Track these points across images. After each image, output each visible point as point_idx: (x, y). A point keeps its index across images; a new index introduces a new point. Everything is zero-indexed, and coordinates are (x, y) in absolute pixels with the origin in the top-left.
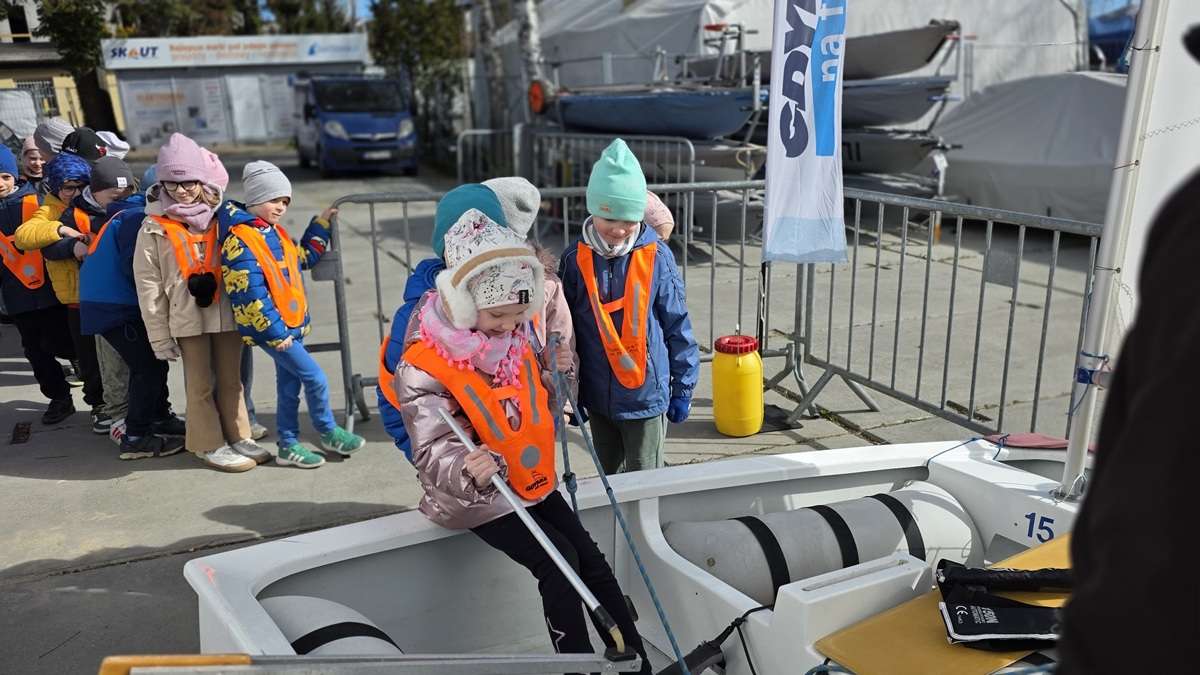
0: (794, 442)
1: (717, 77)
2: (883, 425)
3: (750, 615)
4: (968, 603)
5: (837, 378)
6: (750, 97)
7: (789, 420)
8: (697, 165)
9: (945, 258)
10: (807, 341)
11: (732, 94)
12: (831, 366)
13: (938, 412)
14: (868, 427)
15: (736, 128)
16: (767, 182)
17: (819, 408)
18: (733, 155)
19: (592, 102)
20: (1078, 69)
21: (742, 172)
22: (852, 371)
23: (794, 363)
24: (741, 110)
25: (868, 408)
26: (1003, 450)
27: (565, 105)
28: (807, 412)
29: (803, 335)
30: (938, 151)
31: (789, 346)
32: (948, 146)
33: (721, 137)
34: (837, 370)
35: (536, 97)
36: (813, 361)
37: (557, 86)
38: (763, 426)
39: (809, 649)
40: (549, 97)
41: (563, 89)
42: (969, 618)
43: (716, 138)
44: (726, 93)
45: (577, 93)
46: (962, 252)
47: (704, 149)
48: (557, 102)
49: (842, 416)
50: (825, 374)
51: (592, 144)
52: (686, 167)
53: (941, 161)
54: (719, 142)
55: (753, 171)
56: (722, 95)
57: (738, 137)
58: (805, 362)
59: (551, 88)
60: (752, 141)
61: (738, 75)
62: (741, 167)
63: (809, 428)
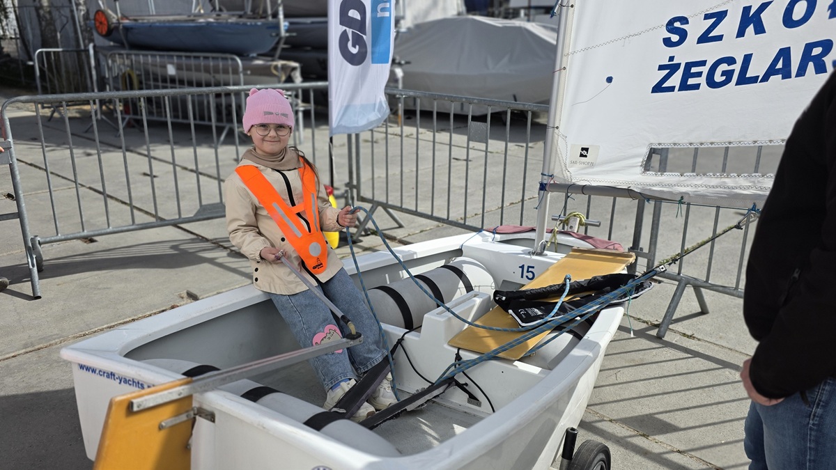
0: (360, 250)
1: (249, 12)
2: (409, 235)
3: (406, 335)
4: (524, 307)
5: (380, 209)
6: (277, 27)
7: (355, 238)
8: (245, 74)
9: (409, 134)
10: (358, 187)
11: (264, 24)
12: (375, 201)
13: (447, 221)
14: (401, 237)
15: (266, 50)
16: (330, 84)
17: (369, 229)
18: (269, 67)
19: (151, 27)
20: (459, 14)
21: (276, 79)
22: (390, 203)
23: (350, 202)
24: (271, 36)
25: (397, 226)
26: (497, 236)
27: (127, 29)
28: (363, 233)
29: (355, 182)
30: (396, 65)
31: (346, 191)
32: (403, 62)
33: (255, 55)
34: (380, 204)
35: (101, 23)
36: (363, 200)
37: (119, 15)
38: (339, 244)
39: (446, 346)
40: (113, 23)
41: (124, 17)
42: (527, 314)
43: (252, 55)
44: (259, 23)
45: (136, 20)
46: (421, 130)
47: (247, 63)
48: (121, 27)
49: (385, 232)
50: (372, 207)
51: (158, 59)
52: (236, 76)
53: (399, 72)
54: (254, 58)
55: (284, 78)
56: (256, 25)
57: (270, 54)
58: (358, 200)
59: (114, 17)
60: (281, 58)
61: (265, 11)
62: (275, 76)
63: (368, 241)
